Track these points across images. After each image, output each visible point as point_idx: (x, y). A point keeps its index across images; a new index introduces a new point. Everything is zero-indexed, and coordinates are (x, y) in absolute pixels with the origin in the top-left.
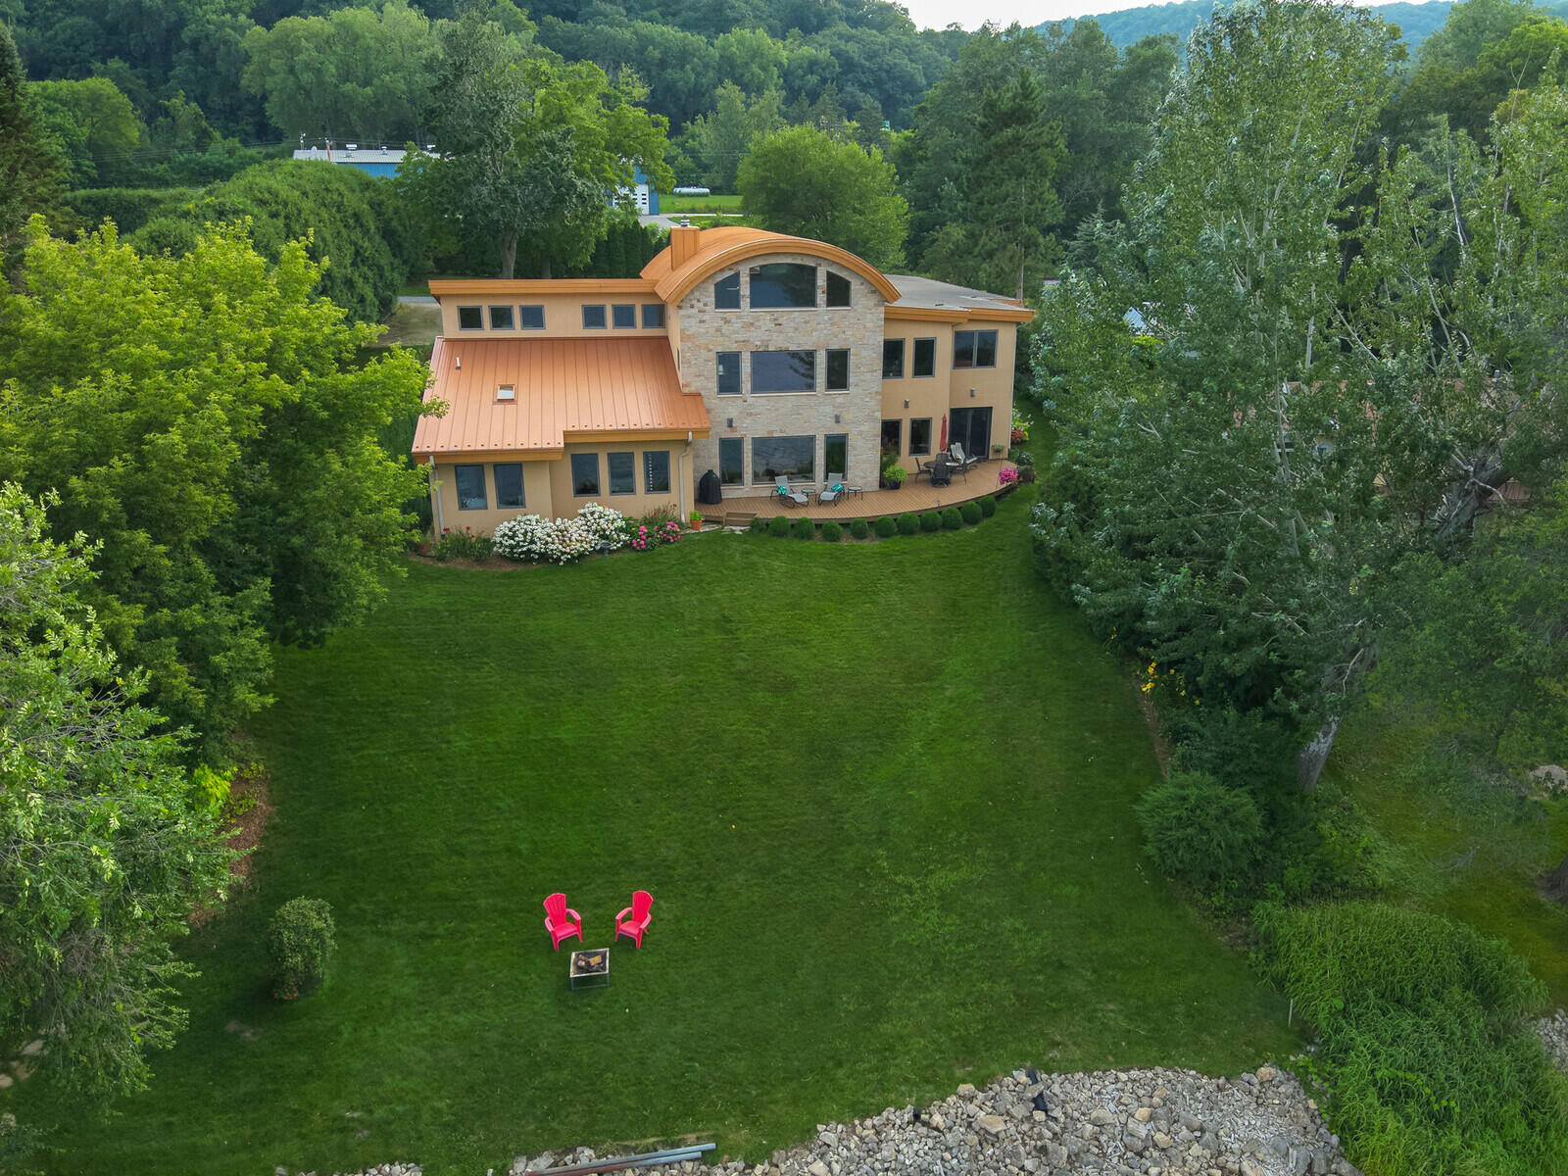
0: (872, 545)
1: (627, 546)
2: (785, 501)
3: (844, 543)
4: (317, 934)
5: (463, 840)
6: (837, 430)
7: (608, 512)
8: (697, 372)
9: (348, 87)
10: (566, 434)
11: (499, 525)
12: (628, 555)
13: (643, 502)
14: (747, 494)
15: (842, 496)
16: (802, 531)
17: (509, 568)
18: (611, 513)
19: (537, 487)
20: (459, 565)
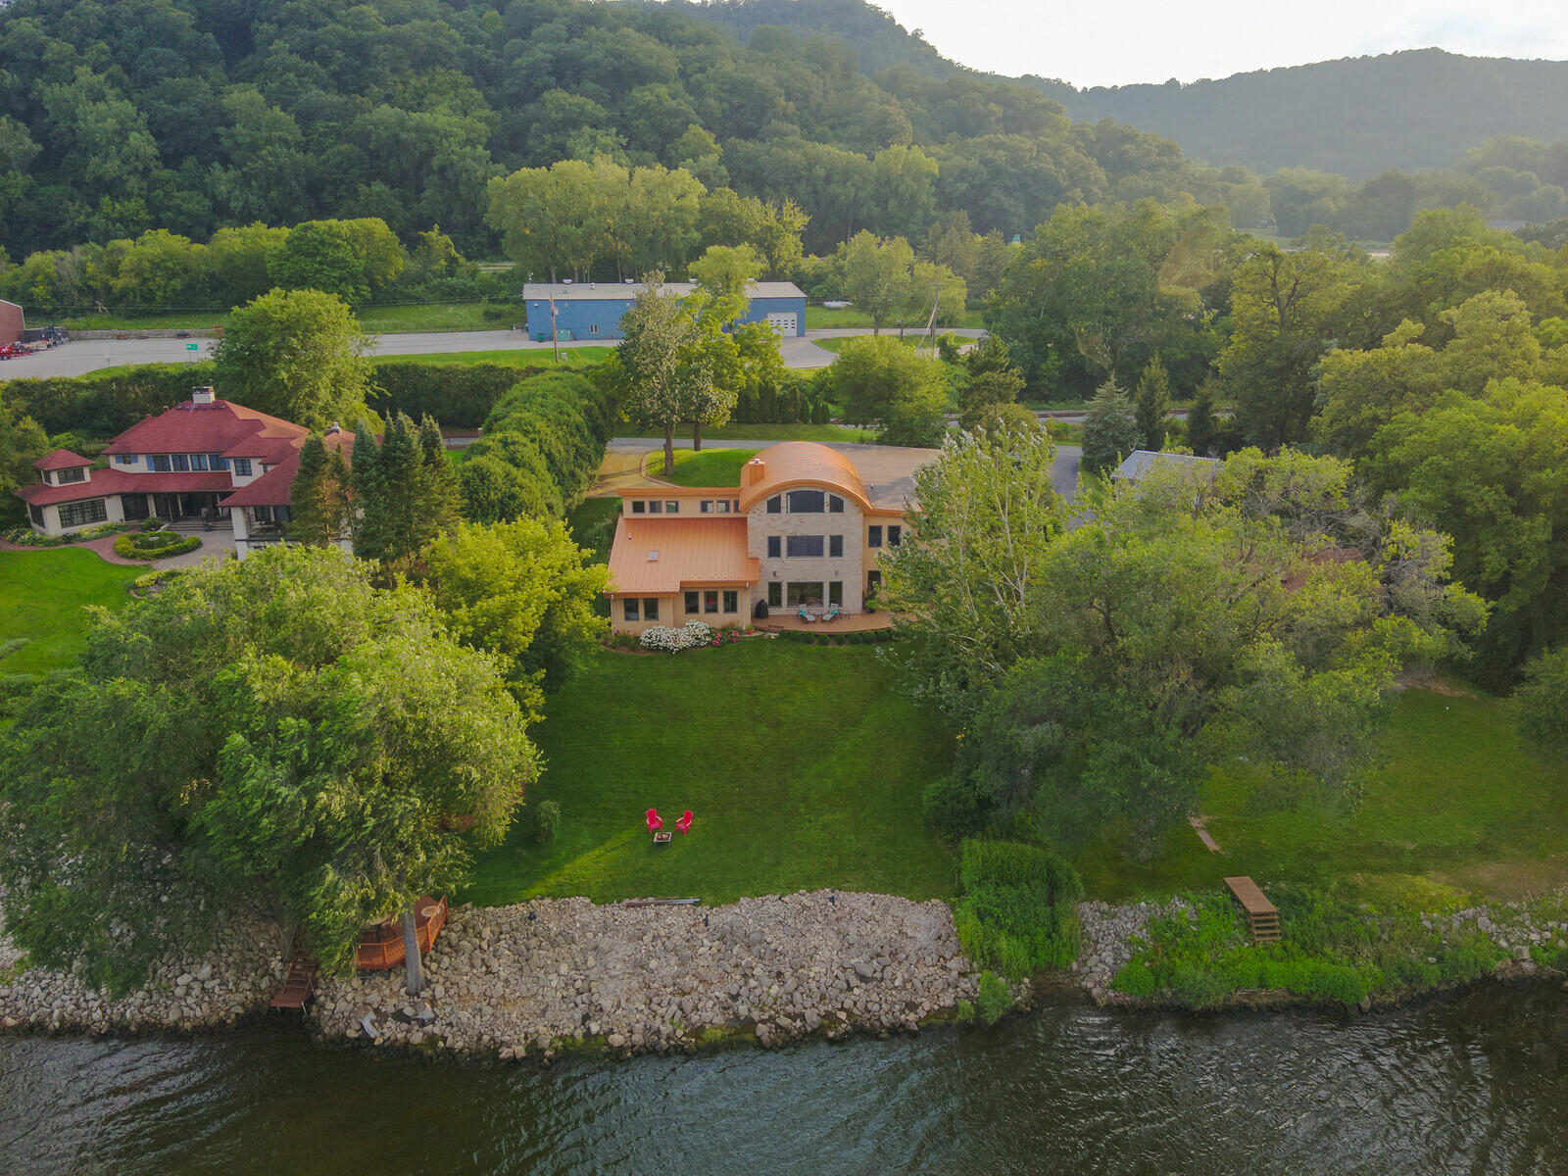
0: (844, 648)
1: (709, 643)
2: (803, 619)
3: (830, 647)
4: (554, 815)
5: (616, 786)
6: (837, 580)
7: (701, 625)
8: (758, 547)
9: (564, 229)
10: (682, 583)
11: (644, 629)
12: (711, 649)
13: (721, 618)
14: (784, 612)
15: (836, 618)
16: (807, 638)
17: (648, 654)
18: (702, 625)
19: (665, 611)
20: (623, 651)
